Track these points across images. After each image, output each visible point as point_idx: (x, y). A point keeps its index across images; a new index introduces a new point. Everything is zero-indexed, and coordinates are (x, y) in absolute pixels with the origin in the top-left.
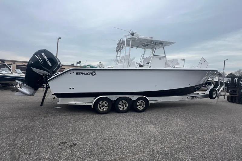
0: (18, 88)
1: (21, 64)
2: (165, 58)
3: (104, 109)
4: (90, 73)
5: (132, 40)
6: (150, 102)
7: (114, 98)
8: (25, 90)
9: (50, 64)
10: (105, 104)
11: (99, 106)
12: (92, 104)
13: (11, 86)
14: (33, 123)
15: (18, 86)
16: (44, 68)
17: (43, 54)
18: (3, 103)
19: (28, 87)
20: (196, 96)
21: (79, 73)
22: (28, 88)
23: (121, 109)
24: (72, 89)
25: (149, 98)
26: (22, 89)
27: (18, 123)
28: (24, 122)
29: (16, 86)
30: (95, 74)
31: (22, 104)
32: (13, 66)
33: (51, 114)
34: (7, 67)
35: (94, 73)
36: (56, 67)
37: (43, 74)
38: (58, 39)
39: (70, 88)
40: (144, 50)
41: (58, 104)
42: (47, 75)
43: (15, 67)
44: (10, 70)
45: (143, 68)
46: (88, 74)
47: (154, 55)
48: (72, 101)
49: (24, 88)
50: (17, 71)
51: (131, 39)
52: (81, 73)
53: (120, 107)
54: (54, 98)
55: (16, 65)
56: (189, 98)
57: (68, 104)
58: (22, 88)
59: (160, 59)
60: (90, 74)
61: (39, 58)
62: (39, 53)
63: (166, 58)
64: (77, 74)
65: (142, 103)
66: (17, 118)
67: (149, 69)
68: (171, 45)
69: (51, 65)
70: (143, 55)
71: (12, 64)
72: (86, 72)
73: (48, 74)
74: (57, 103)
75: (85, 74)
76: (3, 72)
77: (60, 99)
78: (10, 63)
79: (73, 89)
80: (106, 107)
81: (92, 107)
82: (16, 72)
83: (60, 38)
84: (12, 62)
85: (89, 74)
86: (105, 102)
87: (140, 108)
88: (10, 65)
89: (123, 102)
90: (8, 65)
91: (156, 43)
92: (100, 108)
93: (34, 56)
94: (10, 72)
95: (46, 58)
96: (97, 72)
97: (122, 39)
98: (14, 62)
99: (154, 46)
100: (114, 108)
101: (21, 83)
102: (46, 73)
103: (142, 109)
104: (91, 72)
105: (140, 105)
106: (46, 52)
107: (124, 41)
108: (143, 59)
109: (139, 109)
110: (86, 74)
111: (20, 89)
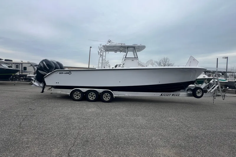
0: (33, 82)
6: (115, 95)
7: (84, 90)
8: (36, 84)
10: (79, 94)
11: (74, 95)
12: (69, 93)
16: (44, 70)
20: (173, 94)
23: (91, 99)
25: (113, 92)
35: (70, 73)
39: (56, 83)
42: (44, 74)
47: (126, 57)
56: (163, 95)
57: (57, 93)
59: (133, 61)
60: (68, 73)
61: (42, 65)
62: (42, 61)
64: (60, 73)
65: (108, 95)
69: (48, 69)
72: (65, 72)
79: (58, 83)
89: (92, 93)
91: (127, 47)
95: (45, 64)
96: (72, 72)
99: (127, 50)
100: (84, 97)
101: (34, 79)
104: (68, 72)
106: (46, 61)
109: (106, 100)
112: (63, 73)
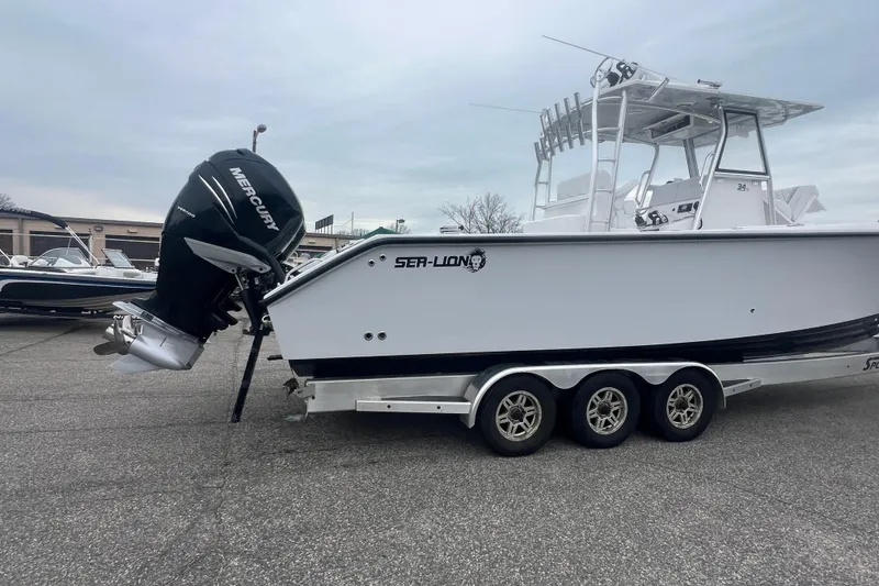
0: (127, 338)
1: (122, 232)
2: (764, 184)
3: (520, 429)
4: (462, 258)
5: (628, 102)
6: (727, 391)
7: (565, 375)
8: (157, 345)
9: (267, 217)
10: (526, 406)
11: (499, 419)
12: (468, 408)
13: (92, 316)
14: (208, 522)
15: (124, 328)
16: (241, 238)
17: (236, 171)
18: (61, 399)
19: (172, 330)
21: (409, 259)
22: (171, 335)
23: (599, 430)
24: (375, 336)
25: (720, 372)
26: (142, 340)
27: (136, 524)
28: (165, 513)
29: (115, 328)
30: (481, 266)
31: (143, 402)
32: (96, 241)
33: (281, 461)
34: (75, 244)
35: (476, 260)
36: (295, 236)
37: (239, 269)
38: (255, 134)
39: (369, 336)
40: (652, 149)
41: (309, 410)
42: (255, 274)
43: (104, 244)
44: (86, 255)
45: (665, 230)
46: (449, 265)
47: (717, 169)
48: (370, 396)
49: (153, 337)
50: (113, 260)
51: (624, 93)
52: (419, 259)
53: (594, 421)
54: (292, 384)
55: (107, 236)
56: (870, 362)
57: (354, 412)
58: (145, 338)
59: (742, 187)
60: (459, 262)
61: (219, 194)
62: (219, 166)
63: (769, 182)
64: (401, 263)
65: (689, 396)
66: (128, 486)
67: (695, 231)
68: (789, 121)
69: (273, 226)
70: (650, 172)
71: (93, 232)
72: (442, 253)
73: (257, 270)
74: (305, 407)
75: (435, 265)
76: (61, 263)
77: (320, 384)
78: (84, 229)
79: (382, 336)
80: (530, 419)
81: (471, 424)
82: (108, 261)
83: (262, 129)
84: (92, 227)
85: (455, 265)
86: (524, 394)
87: (678, 419)
88: (85, 237)
89: (604, 393)
90: (78, 238)
91: (725, 112)
92: (505, 426)
93: (194, 179)
94: (84, 263)
95: (251, 191)
96: (491, 253)
97: (576, 95)
98: (99, 225)
99: (720, 125)
101: (136, 311)
102: (252, 261)
103: (686, 424)
104: (464, 252)
105: (682, 406)
107: (590, 107)
108: (650, 193)
109: (676, 424)
110: (440, 262)
111: (136, 343)
112: (422, 261)
